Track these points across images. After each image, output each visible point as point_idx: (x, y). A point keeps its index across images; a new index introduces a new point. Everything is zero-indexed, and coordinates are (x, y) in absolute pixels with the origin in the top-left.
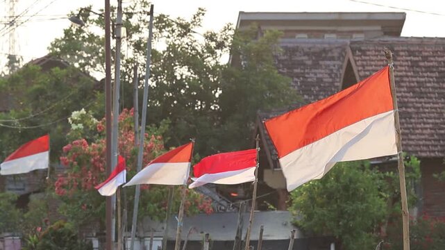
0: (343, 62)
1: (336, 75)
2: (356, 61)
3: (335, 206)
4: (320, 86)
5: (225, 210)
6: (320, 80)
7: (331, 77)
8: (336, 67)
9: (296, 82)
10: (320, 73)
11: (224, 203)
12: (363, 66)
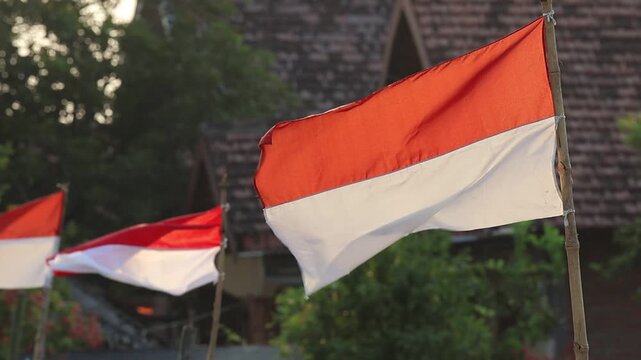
0: (388, 16)
1: (371, 46)
2: (418, 15)
3: (377, 335)
4: (336, 72)
5: (130, 346)
6: (335, 59)
7: (360, 51)
8: (372, 29)
9: (283, 62)
10: (337, 42)
11: (129, 329)
12: (434, 26)
